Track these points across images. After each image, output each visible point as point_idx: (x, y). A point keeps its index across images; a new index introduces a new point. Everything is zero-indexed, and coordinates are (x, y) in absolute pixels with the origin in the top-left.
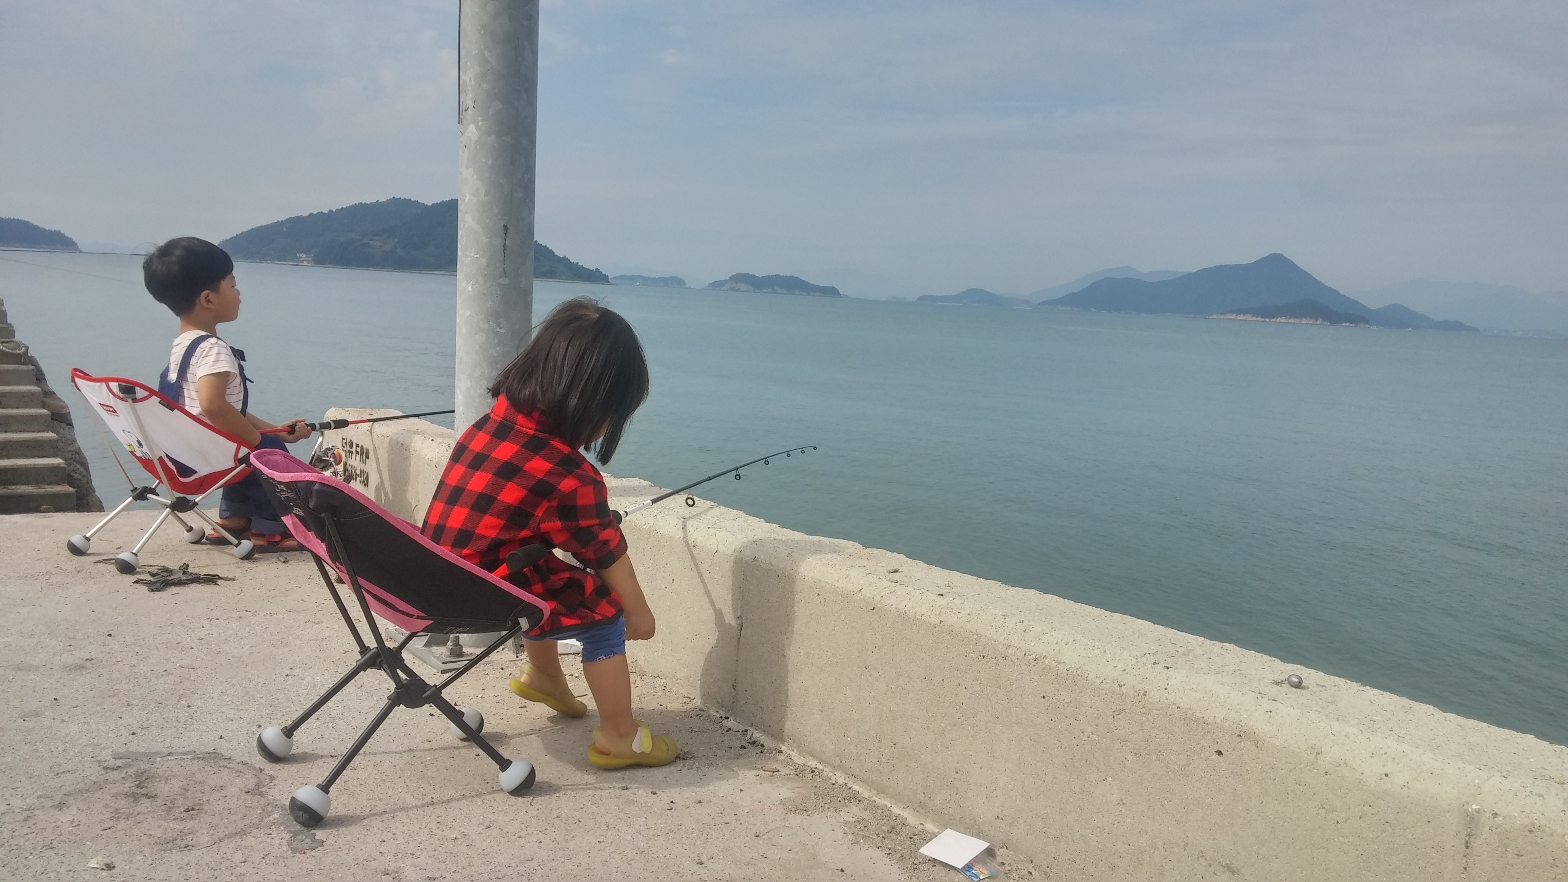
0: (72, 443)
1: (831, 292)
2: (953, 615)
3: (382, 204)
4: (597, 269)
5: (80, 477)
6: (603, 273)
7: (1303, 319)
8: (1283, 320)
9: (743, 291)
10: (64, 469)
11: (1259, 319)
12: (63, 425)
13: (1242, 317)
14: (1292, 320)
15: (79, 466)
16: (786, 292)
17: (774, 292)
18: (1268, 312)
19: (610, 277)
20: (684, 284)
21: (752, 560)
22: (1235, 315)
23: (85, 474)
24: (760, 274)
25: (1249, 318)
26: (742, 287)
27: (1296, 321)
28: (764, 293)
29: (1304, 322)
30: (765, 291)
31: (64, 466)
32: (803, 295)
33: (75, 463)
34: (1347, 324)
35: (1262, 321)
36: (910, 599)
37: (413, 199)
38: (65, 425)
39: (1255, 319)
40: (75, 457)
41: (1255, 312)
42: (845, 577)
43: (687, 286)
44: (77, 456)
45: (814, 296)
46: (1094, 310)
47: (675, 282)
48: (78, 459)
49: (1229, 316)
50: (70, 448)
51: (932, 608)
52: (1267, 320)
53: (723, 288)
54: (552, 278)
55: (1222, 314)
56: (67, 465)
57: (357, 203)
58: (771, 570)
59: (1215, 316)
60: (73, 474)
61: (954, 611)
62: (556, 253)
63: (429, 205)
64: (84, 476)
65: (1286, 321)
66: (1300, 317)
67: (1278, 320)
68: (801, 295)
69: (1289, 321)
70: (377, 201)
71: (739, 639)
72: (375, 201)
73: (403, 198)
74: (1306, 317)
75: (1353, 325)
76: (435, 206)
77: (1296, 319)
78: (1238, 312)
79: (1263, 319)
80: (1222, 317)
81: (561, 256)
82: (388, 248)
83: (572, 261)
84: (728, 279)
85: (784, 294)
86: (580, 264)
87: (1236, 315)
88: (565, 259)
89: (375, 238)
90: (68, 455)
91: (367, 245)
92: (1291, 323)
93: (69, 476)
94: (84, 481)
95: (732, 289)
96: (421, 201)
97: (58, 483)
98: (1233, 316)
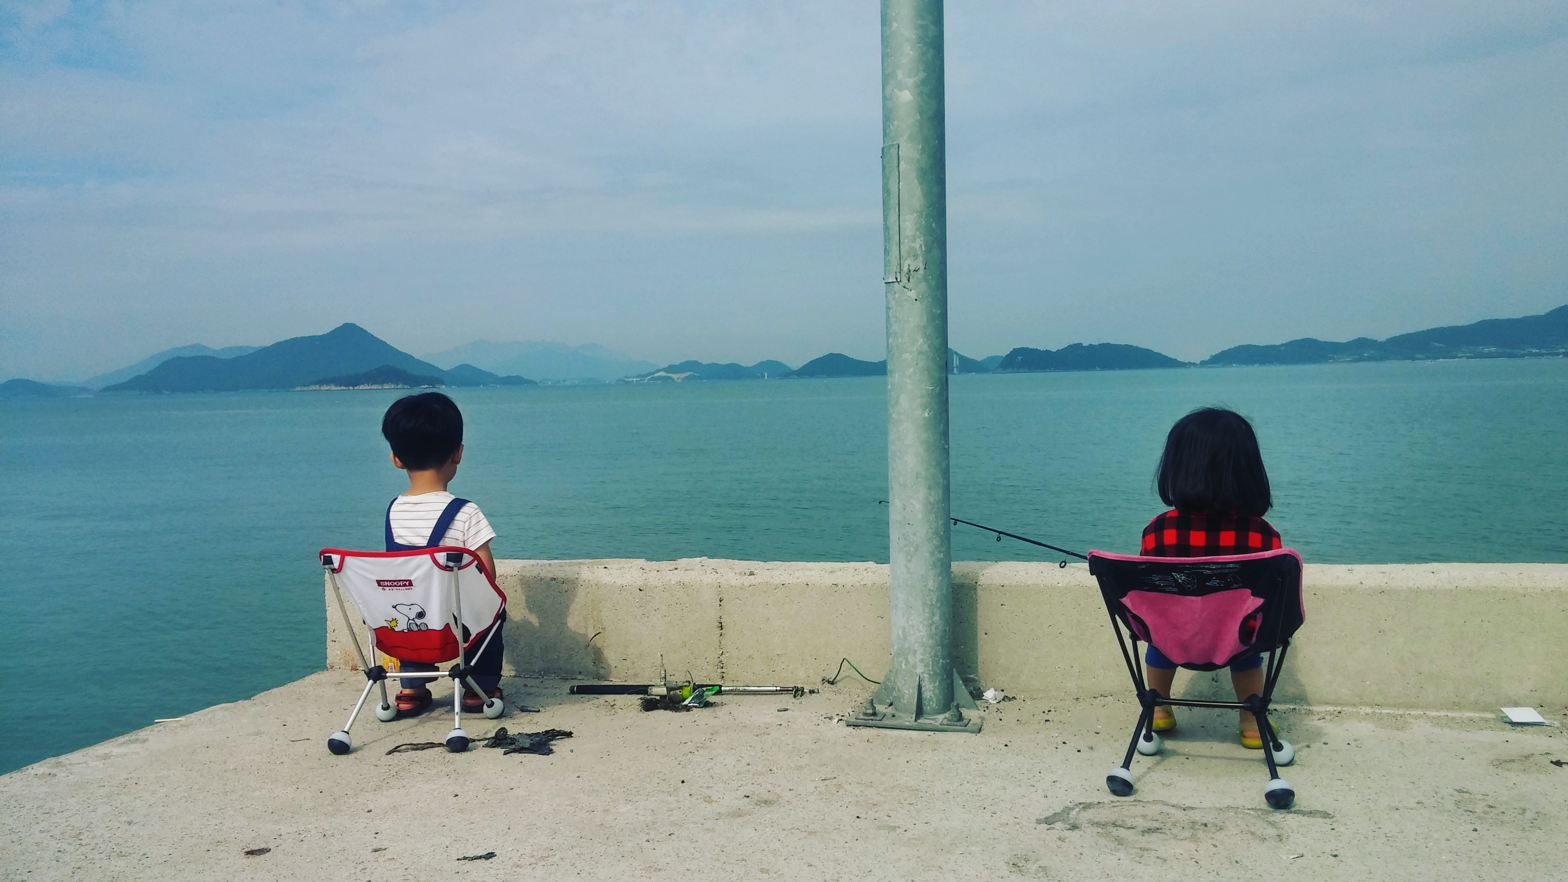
8: (366, 387)
11: (343, 388)
13: (325, 387)
14: (374, 387)
25: (333, 388)
35: (345, 390)
46: (167, 392)
49: (313, 387)
52: (351, 388)
55: (305, 385)
59: (299, 389)
65: (369, 388)
66: (382, 383)
67: (362, 387)
69: (372, 388)
74: (387, 382)
77: (378, 385)
78: (321, 382)
79: (347, 388)
80: (305, 389)
87: (320, 386)
92: (373, 389)
98: (317, 387)
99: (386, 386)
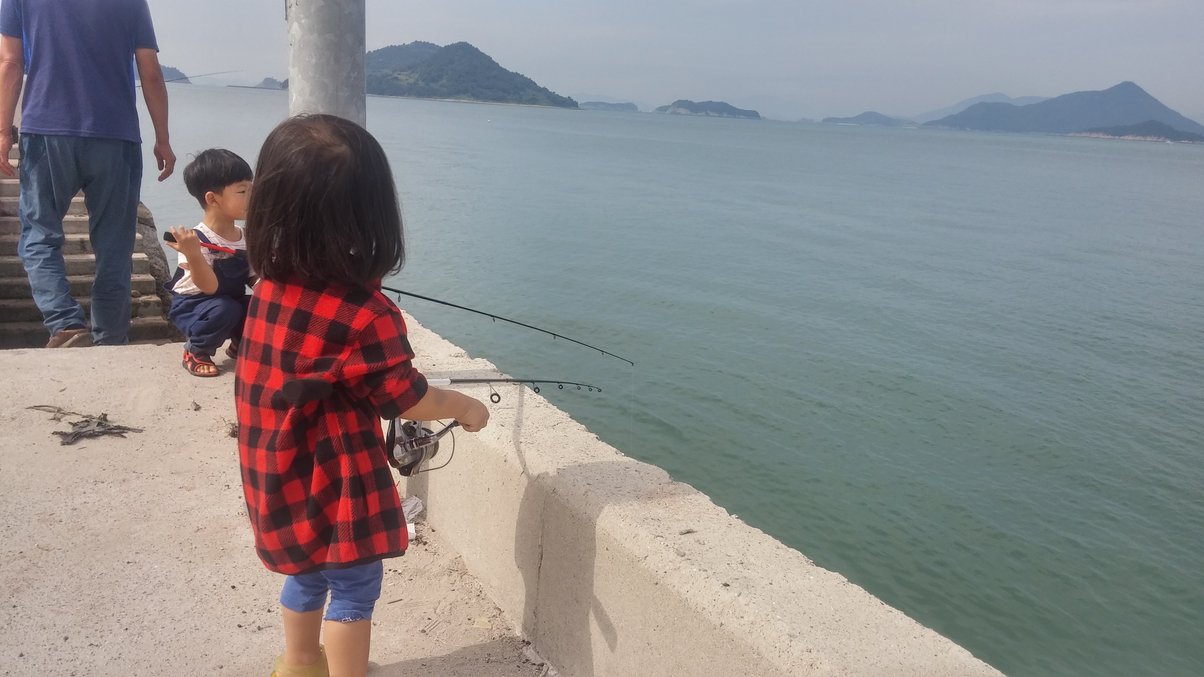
0: (155, 242)
1: (753, 115)
2: (735, 620)
3: (408, 46)
4: (569, 97)
5: (159, 268)
6: (574, 100)
7: (1148, 137)
8: (1131, 138)
9: (683, 115)
10: (147, 261)
11: (1110, 137)
12: (148, 227)
13: (1095, 135)
14: (1138, 138)
15: (159, 259)
16: (716, 115)
17: (707, 115)
18: (1118, 131)
19: (579, 103)
20: (637, 109)
21: (552, 492)
22: (1088, 133)
23: (164, 265)
24: (696, 101)
25: (1101, 136)
26: (682, 111)
27: (1142, 138)
28: (699, 115)
29: (1148, 139)
30: (700, 114)
31: (147, 260)
32: (730, 117)
33: (156, 257)
34: (1186, 141)
35: (1111, 139)
36: (693, 584)
37: (430, 42)
38: (150, 228)
39: (1106, 137)
40: (157, 253)
41: (1107, 131)
42: (633, 536)
43: (639, 110)
44: (158, 251)
45: (739, 118)
46: (969, 129)
47: (630, 107)
48: (159, 254)
49: (1084, 134)
50: (153, 246)
51: (714, 603)
52: (1117, 137)
53: (667, 112)
54: (534, 104)
55: (1078, 132)
56: (149, 259)
57: (389, 46)
58: (567, 508)
59: (1071, 134)
60: (155, 266)
61: (737, 614)
62: (538, 85)
63: (442, 46)
64: (162, 267)
65: (1133, 139)
66: (1146, 136)
67: (1126, 137)
68: (728, 117)
69: (1136, 139)
70: (404, 44)
71: (540, 567)
72: (402, 44)
73: (423, 41)
74: (1150, 135)
75: (1191, 142)
76: (447, 48)
78: (1092, 131)
79: (1113, 137)
80: (1078, 135)
81: (542, 87)
82: (412, 81)
83: (550, 91)
84: (671, 104)
85: (715, 116)
86: (556, 93)
87: (1090, 134)
88: (545, 90)
89: (402, 73)
90: (151, 251)
91: (396, 78)
93: (152, 267)
94: (163, 272)
95: (674, 113)
96: (436, 44)
97: (143, 273)
98: (1088, 134)
99: (1149, 139)
